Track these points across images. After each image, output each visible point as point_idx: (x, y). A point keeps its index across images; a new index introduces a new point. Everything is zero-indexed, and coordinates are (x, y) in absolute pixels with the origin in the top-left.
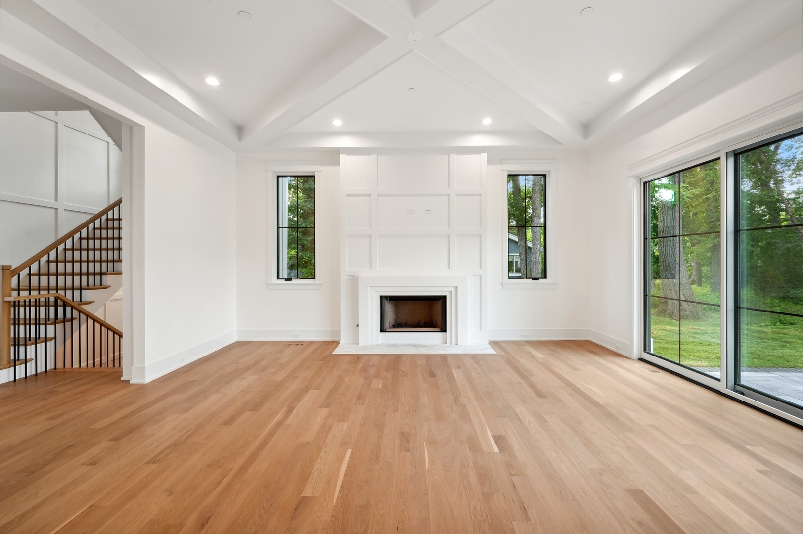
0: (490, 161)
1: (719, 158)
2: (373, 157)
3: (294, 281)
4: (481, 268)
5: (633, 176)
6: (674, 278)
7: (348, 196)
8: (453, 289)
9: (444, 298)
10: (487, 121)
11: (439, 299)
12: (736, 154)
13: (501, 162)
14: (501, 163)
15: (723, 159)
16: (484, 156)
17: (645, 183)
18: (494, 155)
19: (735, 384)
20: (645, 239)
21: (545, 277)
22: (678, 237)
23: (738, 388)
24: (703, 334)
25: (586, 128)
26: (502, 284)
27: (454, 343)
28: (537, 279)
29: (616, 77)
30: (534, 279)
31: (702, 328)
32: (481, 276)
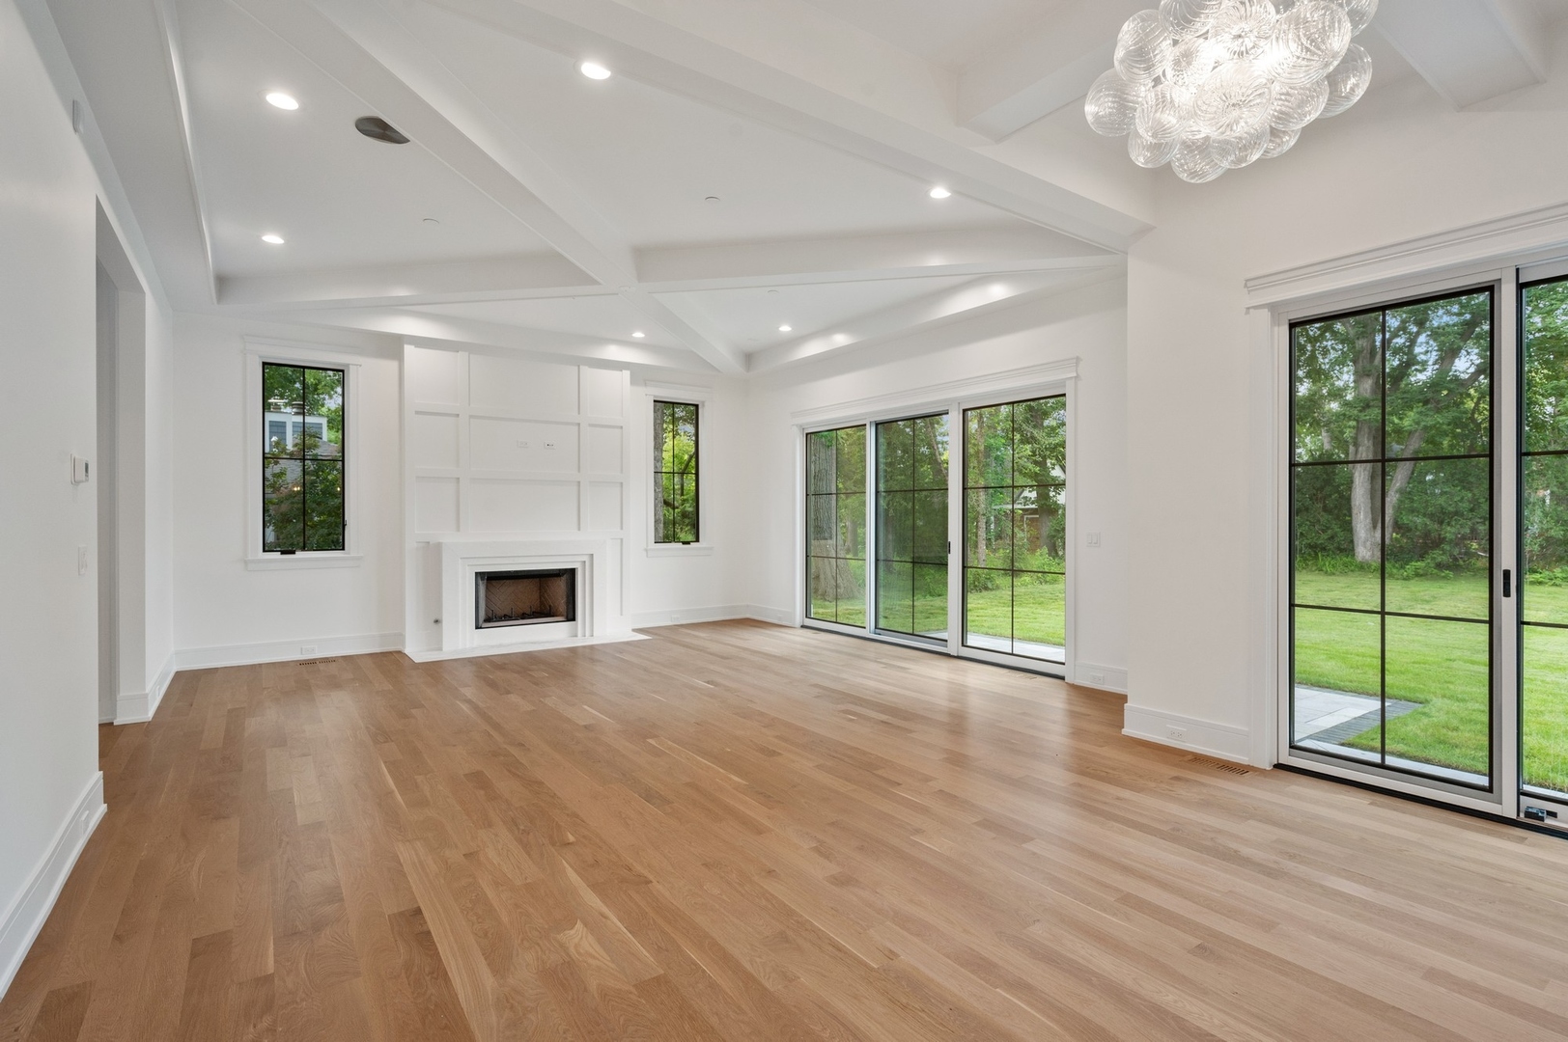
0: (634, 381)
1: (865, 425)
2: (462, 356)
3: (300, 554)
4: (622, 528)
5: (797, 425)
6: (831, 538)
7: (417, 413)
8: (586, 559)
9: (572, 572)
10: (638, 335)
11: (563, 575)
12: (877, 424)
13: (645, 382)
14: (646, 385)
15: (868, 427)
16: (627, 374)
17: (807, 434)
18: (640, 375)
19: (876, 628)
20: (807, 495)
21: (697, 540)
22: (834, 496)
23: (878, 631)
24: (857, 614)
25: (749, 358)
26: (646, 550)
27: (587, 634)
28: (688, 543)
29: (785, 328)
30: (684, 543)
31: (857, 608)
32: (622, 539)
